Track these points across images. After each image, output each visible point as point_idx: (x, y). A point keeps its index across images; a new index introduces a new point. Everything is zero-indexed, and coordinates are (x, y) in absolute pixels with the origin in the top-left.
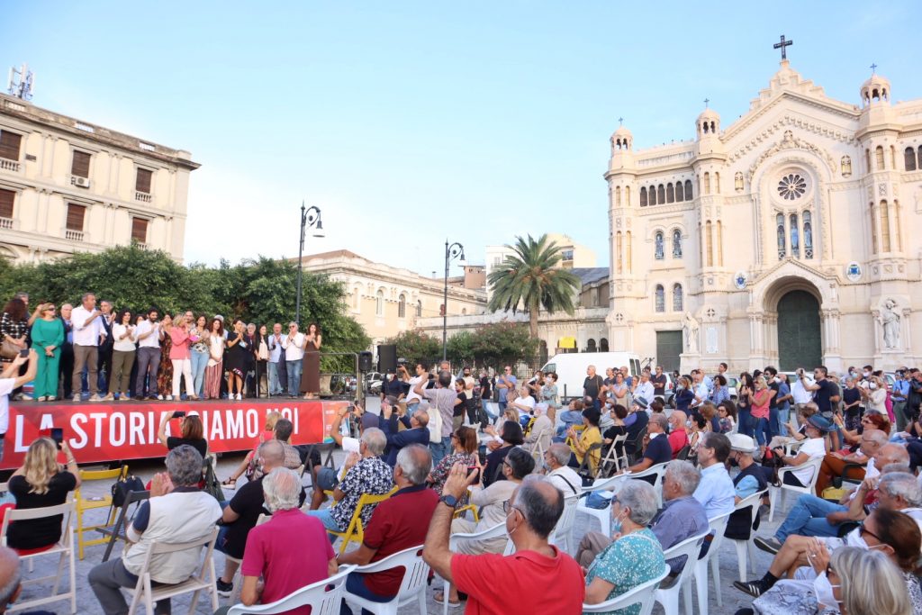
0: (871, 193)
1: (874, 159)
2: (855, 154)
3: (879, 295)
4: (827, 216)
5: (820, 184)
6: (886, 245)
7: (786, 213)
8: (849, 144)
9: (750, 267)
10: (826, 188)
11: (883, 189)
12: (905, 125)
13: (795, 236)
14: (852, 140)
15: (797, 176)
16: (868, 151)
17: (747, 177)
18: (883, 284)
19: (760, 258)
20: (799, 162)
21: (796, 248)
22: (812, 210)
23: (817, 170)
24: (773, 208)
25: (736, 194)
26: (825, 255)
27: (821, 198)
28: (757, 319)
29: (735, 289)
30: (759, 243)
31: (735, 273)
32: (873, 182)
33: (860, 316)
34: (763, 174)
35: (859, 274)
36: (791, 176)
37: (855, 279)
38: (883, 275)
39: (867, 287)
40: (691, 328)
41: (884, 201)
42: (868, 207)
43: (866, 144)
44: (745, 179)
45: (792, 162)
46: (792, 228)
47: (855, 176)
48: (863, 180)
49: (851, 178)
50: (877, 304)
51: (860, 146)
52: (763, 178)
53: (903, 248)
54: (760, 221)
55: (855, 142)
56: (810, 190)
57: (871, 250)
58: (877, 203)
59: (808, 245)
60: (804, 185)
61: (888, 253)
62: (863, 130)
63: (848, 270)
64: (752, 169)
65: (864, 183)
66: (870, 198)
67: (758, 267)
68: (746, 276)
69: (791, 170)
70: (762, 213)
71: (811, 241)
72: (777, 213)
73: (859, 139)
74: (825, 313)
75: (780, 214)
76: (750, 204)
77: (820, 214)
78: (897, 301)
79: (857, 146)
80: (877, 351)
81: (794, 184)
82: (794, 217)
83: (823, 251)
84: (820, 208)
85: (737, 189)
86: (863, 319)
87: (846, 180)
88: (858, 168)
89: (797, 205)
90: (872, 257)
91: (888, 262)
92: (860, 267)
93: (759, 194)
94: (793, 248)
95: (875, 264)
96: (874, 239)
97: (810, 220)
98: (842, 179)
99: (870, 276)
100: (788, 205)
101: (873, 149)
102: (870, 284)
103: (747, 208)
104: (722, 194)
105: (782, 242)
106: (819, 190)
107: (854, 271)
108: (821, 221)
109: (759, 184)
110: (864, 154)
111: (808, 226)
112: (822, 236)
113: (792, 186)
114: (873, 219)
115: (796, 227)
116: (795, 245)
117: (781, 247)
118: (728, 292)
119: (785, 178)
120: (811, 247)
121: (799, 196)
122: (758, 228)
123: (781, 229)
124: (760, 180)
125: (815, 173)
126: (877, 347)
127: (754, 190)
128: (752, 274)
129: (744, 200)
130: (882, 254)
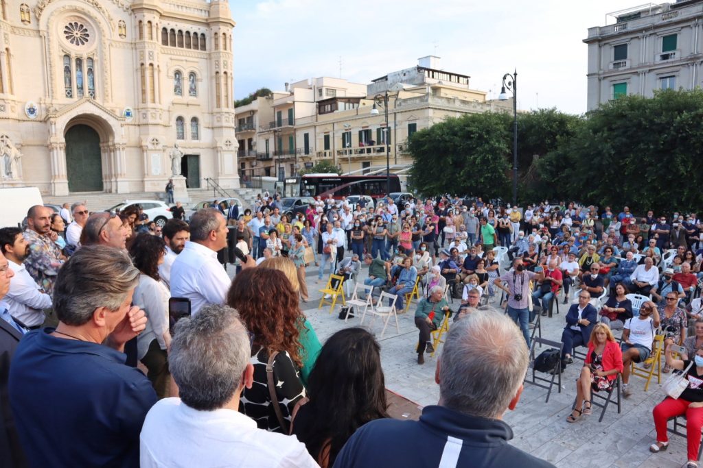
0: (142, 56)
1: (146, 30)
2: (130, 21)
3: (148, 134)
4: (108, 65)
5: (103, 38)
6: (152, 98)
7: (73, 55)
8: (125, 11)
9: (40, 99)
10: (107, 43)
11: (151, 56)
12: (165, 10)
13: (81, 78)
14: (128, 9)
15: (82, 26)
16: (140, 22)
17: (34, 12)
18: (150, 127)
19: (50, 92)
20: (85, 14)
21: (81, 88)
22: (95, 58)
23: (101, 25)
24: (61, 49)
25: (21, 25)
26: (107, 98)
27: (104, 50)
28: (60, 148)
29: (26, 118)
30: (49, 78)
31: (25, 103)
32: (145, 47)
33: (133, 149)
34: (52, 14)
35: (132, 116)
36: (76, 24)
37: (129, 120)
38: (151, 121)
39: (137, 128)
40: (13, 156)
41: (151, 65)
42: (139, 66)
43: (139, 16)
44: (31, 14)
45: (79, 12)
46: (77, 70)
47: (128, 39)
48: (135, 44)
49: (125, 40)
50: (146, 141)
51: (133, 15)
52: (52, 18)
53: (162, 102)
54: (50, 58)
55: (130, 11)
56: (94, 41)
57: (141, 101)
58: (147, 65)
59: (91, 87)
60: (88, 35)
61: (153, 104)
62: (137, 5)
63: (124, 113)
64: (40, 6)
65: (136, 47)
66: (141, 60)
67: (48, 101)
68: (36, 107)
69: (77, 18)
70: (52, 51)
71: (93, 84)
72: (65, 54)
73: (133, 10)
74: (117, 146)
75: (67, 56)
76: (38, 39)
77: (102, 64)
78: (160, 140)
79: (131, 15)
80: (146, 176)
81: (78, 30)
82: (79, 61)
83: (105, 95)
84: (102, 59)
85: (23, 21)
86: (135, 152)
87: (121, 40)
88: (131, 34)
89: (82, 51)
90: (141, 105)
91: (154, 111)
92: (133, 112)
93: (48, 33)
94: (78, 88)
95: (144, 111)
96: (144, 92)
97: (93, 67)
98: (118, 38)
99: (139, 119)
100: (75, 50)
101: (145, 22)
102: (139, 125)
103: (36, 42)
104: (8, 22)
105: (69, 80)
106: (101, 43)
107: (128, 114)
108: (103, 70)
109: (48, 22)
110: (137, 23)
111: (91, 71)
112: (104, 83)
113: (77, 34)
114: (143, 77)
115: (81, 71)
116: (80, 86)
117: (68, 86)
118: (19, 120)
119: (71, 24)
120: (94, 89)
121: (83, 44)
122: (47, 63)
123: (67, 70)
124: (49, 19)
125: (99, 28)
126: (146, 172)
127: (42, 27)
128: (43, 106)
129: (32, 34)
130: (150, 105)
